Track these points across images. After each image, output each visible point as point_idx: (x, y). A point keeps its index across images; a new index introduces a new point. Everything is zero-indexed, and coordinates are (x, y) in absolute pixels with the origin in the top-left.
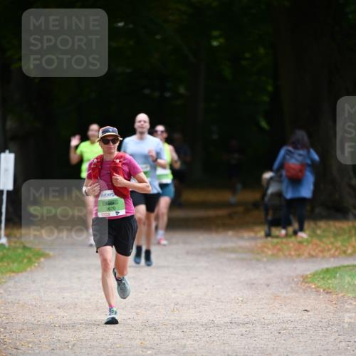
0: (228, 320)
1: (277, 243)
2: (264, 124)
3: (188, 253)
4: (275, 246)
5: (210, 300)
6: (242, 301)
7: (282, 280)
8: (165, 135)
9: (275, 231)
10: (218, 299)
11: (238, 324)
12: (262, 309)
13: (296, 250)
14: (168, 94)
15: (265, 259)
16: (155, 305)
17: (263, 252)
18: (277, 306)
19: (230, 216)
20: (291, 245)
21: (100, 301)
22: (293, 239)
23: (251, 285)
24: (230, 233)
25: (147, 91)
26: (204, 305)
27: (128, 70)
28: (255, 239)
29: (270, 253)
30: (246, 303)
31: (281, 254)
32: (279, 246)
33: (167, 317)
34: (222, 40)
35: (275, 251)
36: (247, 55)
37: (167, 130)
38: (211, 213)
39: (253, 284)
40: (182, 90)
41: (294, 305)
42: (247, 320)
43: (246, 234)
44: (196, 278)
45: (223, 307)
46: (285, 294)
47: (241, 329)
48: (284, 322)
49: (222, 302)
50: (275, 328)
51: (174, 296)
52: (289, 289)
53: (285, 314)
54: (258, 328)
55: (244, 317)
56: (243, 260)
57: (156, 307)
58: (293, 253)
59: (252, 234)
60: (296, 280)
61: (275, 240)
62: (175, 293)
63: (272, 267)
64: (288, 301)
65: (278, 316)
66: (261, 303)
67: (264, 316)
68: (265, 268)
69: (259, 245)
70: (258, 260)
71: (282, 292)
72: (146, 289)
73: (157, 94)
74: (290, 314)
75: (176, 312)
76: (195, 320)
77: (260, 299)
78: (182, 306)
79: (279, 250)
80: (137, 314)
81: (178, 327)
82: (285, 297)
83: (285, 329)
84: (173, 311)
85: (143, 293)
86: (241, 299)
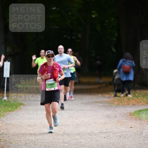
0: (99, 131)
1: (119, 99)
2: (114, 50)
3: (82, 103)
4: (118, 100)
5: (91, 123)
7: (121, 114)
9: (118, 94)
10: (94, 122)
11: (103, 133)
12: (113, 126)
13: (127, 102)
14: (74, 38)
15: (114, 106)
16: (68, 125)
17: (113, 103)
18: (119, 125)
19: (100, 88)
20: (125, 100)
21: (45, 123)
22: (126, 97)
23: (108, 117)
24: (100, 95)
25: (65, 36)
26: (89, 125)
27: (57, 27)
29: (116, 103)
30: (106, 124)
31: (121, 104)
32: (120, 101)
33: (73, 130)
34: (96, 15)
35: (118, 103)
36: (107, 21)
38: (92, 87)
39: (109, 116)
40: (80, 36)
41: (126, 125)
42: (107, 131)
43: (106, 96)
44: (86, 114)
45: (97, 126)
46: (122, 121)
47: (104, 135)
48: (122, 132)
49: (96, 124)
50: (118, 134)
52: (124, 118)
53: (123, 129)
54: (111, 135)
55: (105, 130)
56: (105, 106)
57: (69, 126)
58: (126, 103)
59: (109, 96)
60: (127, 114)
61: (118, 98)
62: (77, 120)
63: (117, 109)
64: (124, 123)
65: (120, 130)
66: (113, 124)
67: (114, 130)
68: (114, 110)
69: (112, 100)
70: (111, 106)
71: (121, 120)
72: (65, 118)
73: (69, 37)
74: (125, 129)
75: (77, 128)
76: (85, 131)
77: (112, 123)
78: (80, 125)
79: (120, 102)
80: (61, 129)
81: (78, 134)
82: (122, 122)
83: (122, 135)
84: (76, 127)
85: (63, 120)
86: (104, 122)
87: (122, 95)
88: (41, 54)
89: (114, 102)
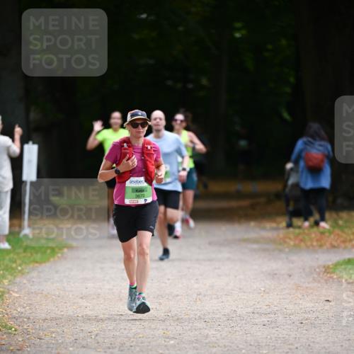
0: (250, 310)
1: (299, 234)
2: (286, 115)
3: (210, 244)
4: (296, 237)
5: (233, 290)
6: (264, 291)
7: (304, 269)
8: (184, 124)
9: (297, 222)
10: (240, 289)
11: (260, 314)
12: (284, 299)
13: (317, 240)
14: (190, 86)
15: (287, 250)
16: (177, 296)
17: (285, 242)
18: (300, 296)
19: (253, 207)
20: (313, 236)
21: (123, 291)
22: (315, 229)
23: (273, 275)
24: (252, 224)
25: (169, 83)
26: (226, 295)
27: (151, 62)
28: (277, 229)
29: (292, 243)
30: (268, 293)
31: (302, 244)
32: (301, 237)
33: (189, 308)
34: (244, 32)
35: (297, 242)
36: (270, 47)
37: (186, 120)
38: (234, 204)
39: (276, 274)
40: (204, 81)
41: (316, 295)
42: (269, 310)
43: (268, 225)
44: (219, 268)
45: (245, 297)
46: (308, 285)
47: (263, 319)
48: (305, 313)
49: (244, 292)
50: (297, 318)
51: (196, 286)
52: (311, 279)
53: (307, 304)
54: (280, 318)
55: (266, 307)
56: (265, 250)
57: (179, 297)
58: (315, 244)
59: (274, 225)
60: (317, 270)
61: (297, 231)
62: (197, 283)
63: (294, 258)
64: (311, 291)
65: (301, 307)
66: (283, 293)
67: (286, 306)
68: (287, 258)
69: (281, 236)
70: (281, 251)
71: (304, 283)
72: (169, 279)
73: (179, 85)
74: (312, 305)
75: (199, 302)
76: (218, 310)
77: (282, 289)
78: (205, 296)
79: (301, 240)
80: (160, 304)
81: (200, 318)
82: (307, 288)
83: (307, 319)
84: (196, 301)
85: (166, 283)
86: (263, 289)
87: (307, 224)
88: (112, 121)
89: (288, 240)
